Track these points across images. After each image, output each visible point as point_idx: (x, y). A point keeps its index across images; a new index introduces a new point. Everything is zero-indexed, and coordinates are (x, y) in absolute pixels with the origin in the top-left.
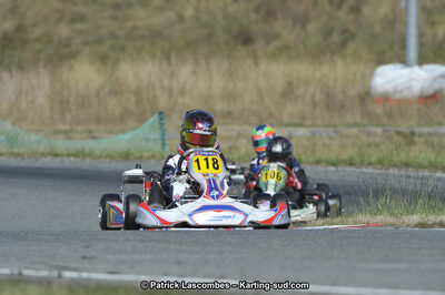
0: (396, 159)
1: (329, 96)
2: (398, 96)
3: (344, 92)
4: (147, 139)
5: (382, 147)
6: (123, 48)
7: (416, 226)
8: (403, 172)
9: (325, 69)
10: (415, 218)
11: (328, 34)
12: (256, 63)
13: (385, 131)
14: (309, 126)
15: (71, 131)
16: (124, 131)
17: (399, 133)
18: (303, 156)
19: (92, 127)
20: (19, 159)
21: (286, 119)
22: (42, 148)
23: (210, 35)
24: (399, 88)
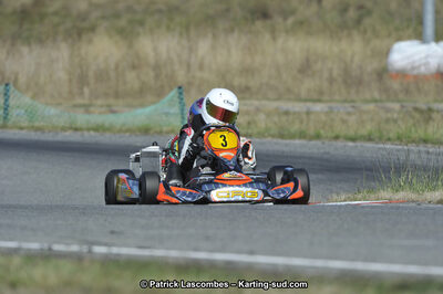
0: (414, 135)
1: (346, 71)
2: (415, 72)
3: (360, 67)
4: (167, 114)
5: (400, 122)
6: (142, 23)
7: (439, 202)
8: (422, 148)
9: (344, 44)
10: (437, 195)
11: (344, 10)
12: (274, 38)
13: (402, 107)
14: (326, 101)
15: (90, 105)
16: (142, 105)
17: (416, 109)
18: (322, 132)
19: (112, 101)
20: (39, 133)
21: (303, 94)
22: (62, 122)
23: (228, 10)
24: (417, 64)
